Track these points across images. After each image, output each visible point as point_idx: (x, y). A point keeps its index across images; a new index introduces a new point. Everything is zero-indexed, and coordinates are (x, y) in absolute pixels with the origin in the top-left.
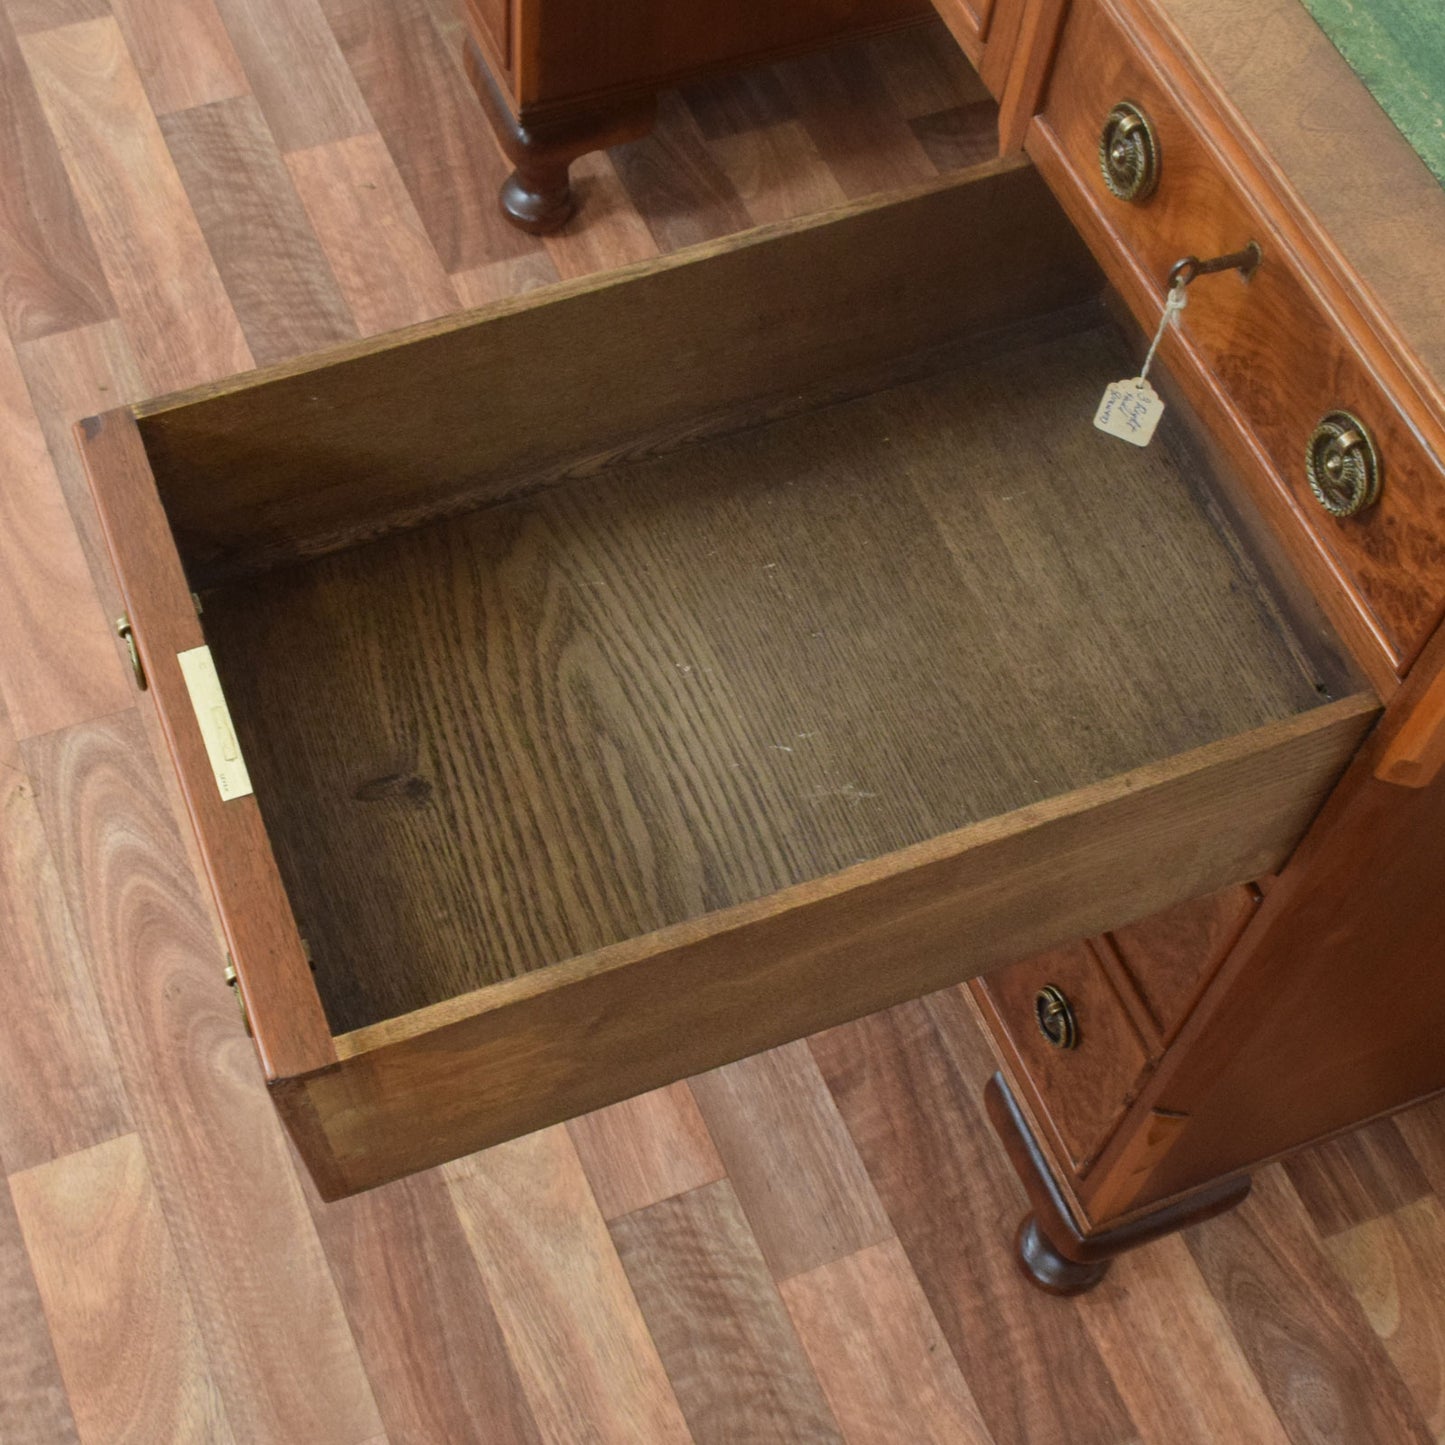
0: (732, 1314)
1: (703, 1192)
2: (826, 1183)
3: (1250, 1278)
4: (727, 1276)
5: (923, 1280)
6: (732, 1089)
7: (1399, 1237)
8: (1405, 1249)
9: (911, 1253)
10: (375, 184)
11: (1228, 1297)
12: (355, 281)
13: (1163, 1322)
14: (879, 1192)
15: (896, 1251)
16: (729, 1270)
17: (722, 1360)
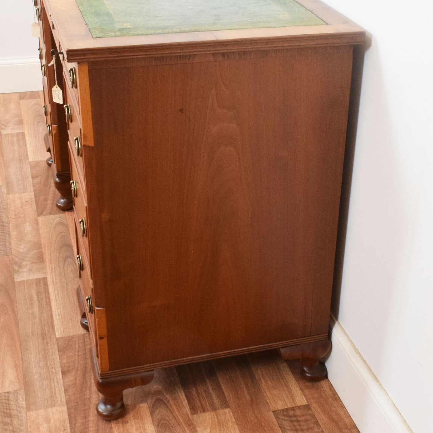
0: (11, 418)
1: (16, 392)
2: (51, 392)
3: (167, 422)
4: (13, 410)
5: (69, 415)
6: (34, 371)
7: (215, 416)
8: (216, 420)
9: (68, 409)
10: (28, 201)
11: (158, 426)
12: (14, 217)
13: (136, 430)
14: (66, 395)
15: (65, 408)
16: (15, 408)
17: (3, 427)
